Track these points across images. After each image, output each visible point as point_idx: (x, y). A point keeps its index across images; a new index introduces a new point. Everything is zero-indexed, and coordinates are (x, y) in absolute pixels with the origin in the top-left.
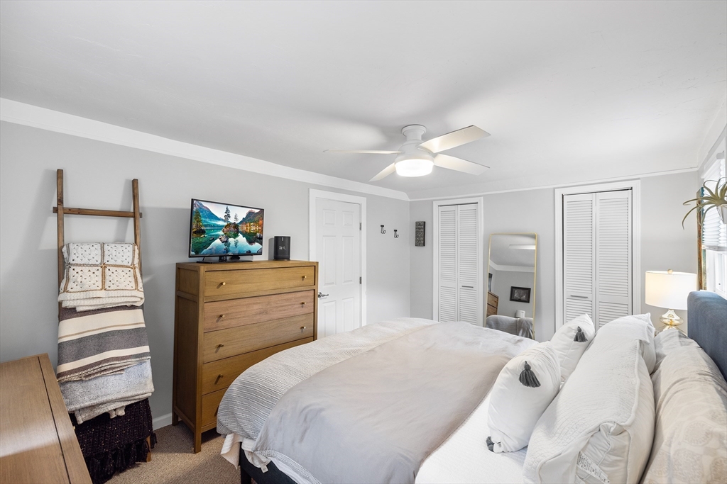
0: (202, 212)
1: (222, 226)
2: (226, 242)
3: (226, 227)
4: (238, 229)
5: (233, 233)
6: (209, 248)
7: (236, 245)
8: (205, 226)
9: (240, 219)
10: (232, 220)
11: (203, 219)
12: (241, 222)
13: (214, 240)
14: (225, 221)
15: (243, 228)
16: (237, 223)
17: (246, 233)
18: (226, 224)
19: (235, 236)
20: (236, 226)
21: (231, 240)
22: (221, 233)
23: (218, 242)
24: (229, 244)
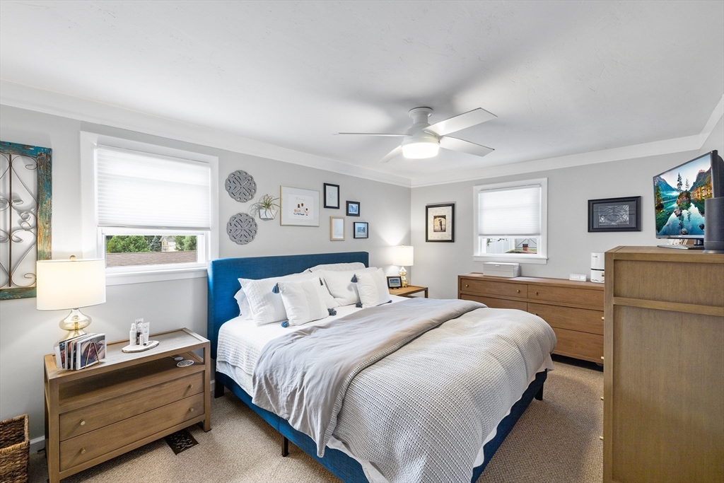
0: (660, 185)
1: (676, 197)
2: (680, 215)
3: (679, 197)
4: (689, 198)
5: (685, 203)
6: (667, 224)
7: (689, 218)
8: (664, 199)
9: (691, 185)
10: (684, 188)
11: (661, 192)
12: (692, 189)
13: (670, 214)
14: (677, 190)
15: (695, 195)
16: (688, 190)
17: (698, 200)
18: (678, 194)
19: (688, 207)
20: (687, 194)
21: (684, 212)
22: (675, 205)
23: (673, 216)
24: (683, 217)
